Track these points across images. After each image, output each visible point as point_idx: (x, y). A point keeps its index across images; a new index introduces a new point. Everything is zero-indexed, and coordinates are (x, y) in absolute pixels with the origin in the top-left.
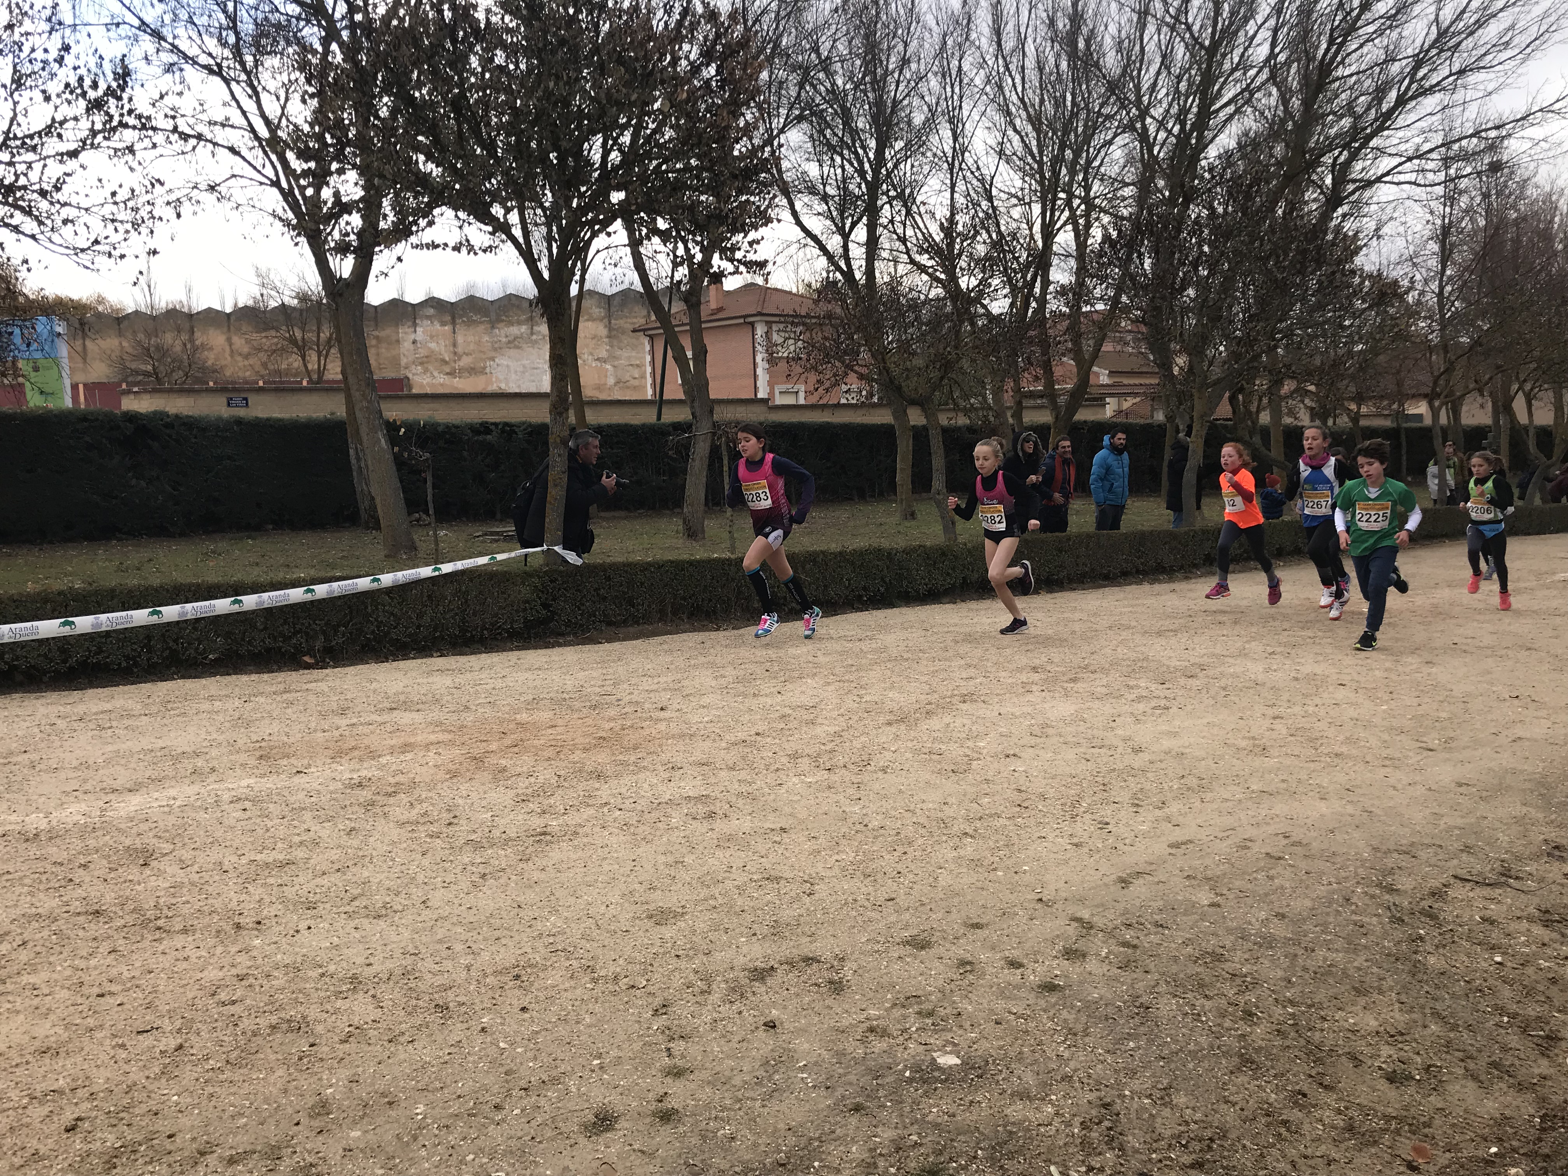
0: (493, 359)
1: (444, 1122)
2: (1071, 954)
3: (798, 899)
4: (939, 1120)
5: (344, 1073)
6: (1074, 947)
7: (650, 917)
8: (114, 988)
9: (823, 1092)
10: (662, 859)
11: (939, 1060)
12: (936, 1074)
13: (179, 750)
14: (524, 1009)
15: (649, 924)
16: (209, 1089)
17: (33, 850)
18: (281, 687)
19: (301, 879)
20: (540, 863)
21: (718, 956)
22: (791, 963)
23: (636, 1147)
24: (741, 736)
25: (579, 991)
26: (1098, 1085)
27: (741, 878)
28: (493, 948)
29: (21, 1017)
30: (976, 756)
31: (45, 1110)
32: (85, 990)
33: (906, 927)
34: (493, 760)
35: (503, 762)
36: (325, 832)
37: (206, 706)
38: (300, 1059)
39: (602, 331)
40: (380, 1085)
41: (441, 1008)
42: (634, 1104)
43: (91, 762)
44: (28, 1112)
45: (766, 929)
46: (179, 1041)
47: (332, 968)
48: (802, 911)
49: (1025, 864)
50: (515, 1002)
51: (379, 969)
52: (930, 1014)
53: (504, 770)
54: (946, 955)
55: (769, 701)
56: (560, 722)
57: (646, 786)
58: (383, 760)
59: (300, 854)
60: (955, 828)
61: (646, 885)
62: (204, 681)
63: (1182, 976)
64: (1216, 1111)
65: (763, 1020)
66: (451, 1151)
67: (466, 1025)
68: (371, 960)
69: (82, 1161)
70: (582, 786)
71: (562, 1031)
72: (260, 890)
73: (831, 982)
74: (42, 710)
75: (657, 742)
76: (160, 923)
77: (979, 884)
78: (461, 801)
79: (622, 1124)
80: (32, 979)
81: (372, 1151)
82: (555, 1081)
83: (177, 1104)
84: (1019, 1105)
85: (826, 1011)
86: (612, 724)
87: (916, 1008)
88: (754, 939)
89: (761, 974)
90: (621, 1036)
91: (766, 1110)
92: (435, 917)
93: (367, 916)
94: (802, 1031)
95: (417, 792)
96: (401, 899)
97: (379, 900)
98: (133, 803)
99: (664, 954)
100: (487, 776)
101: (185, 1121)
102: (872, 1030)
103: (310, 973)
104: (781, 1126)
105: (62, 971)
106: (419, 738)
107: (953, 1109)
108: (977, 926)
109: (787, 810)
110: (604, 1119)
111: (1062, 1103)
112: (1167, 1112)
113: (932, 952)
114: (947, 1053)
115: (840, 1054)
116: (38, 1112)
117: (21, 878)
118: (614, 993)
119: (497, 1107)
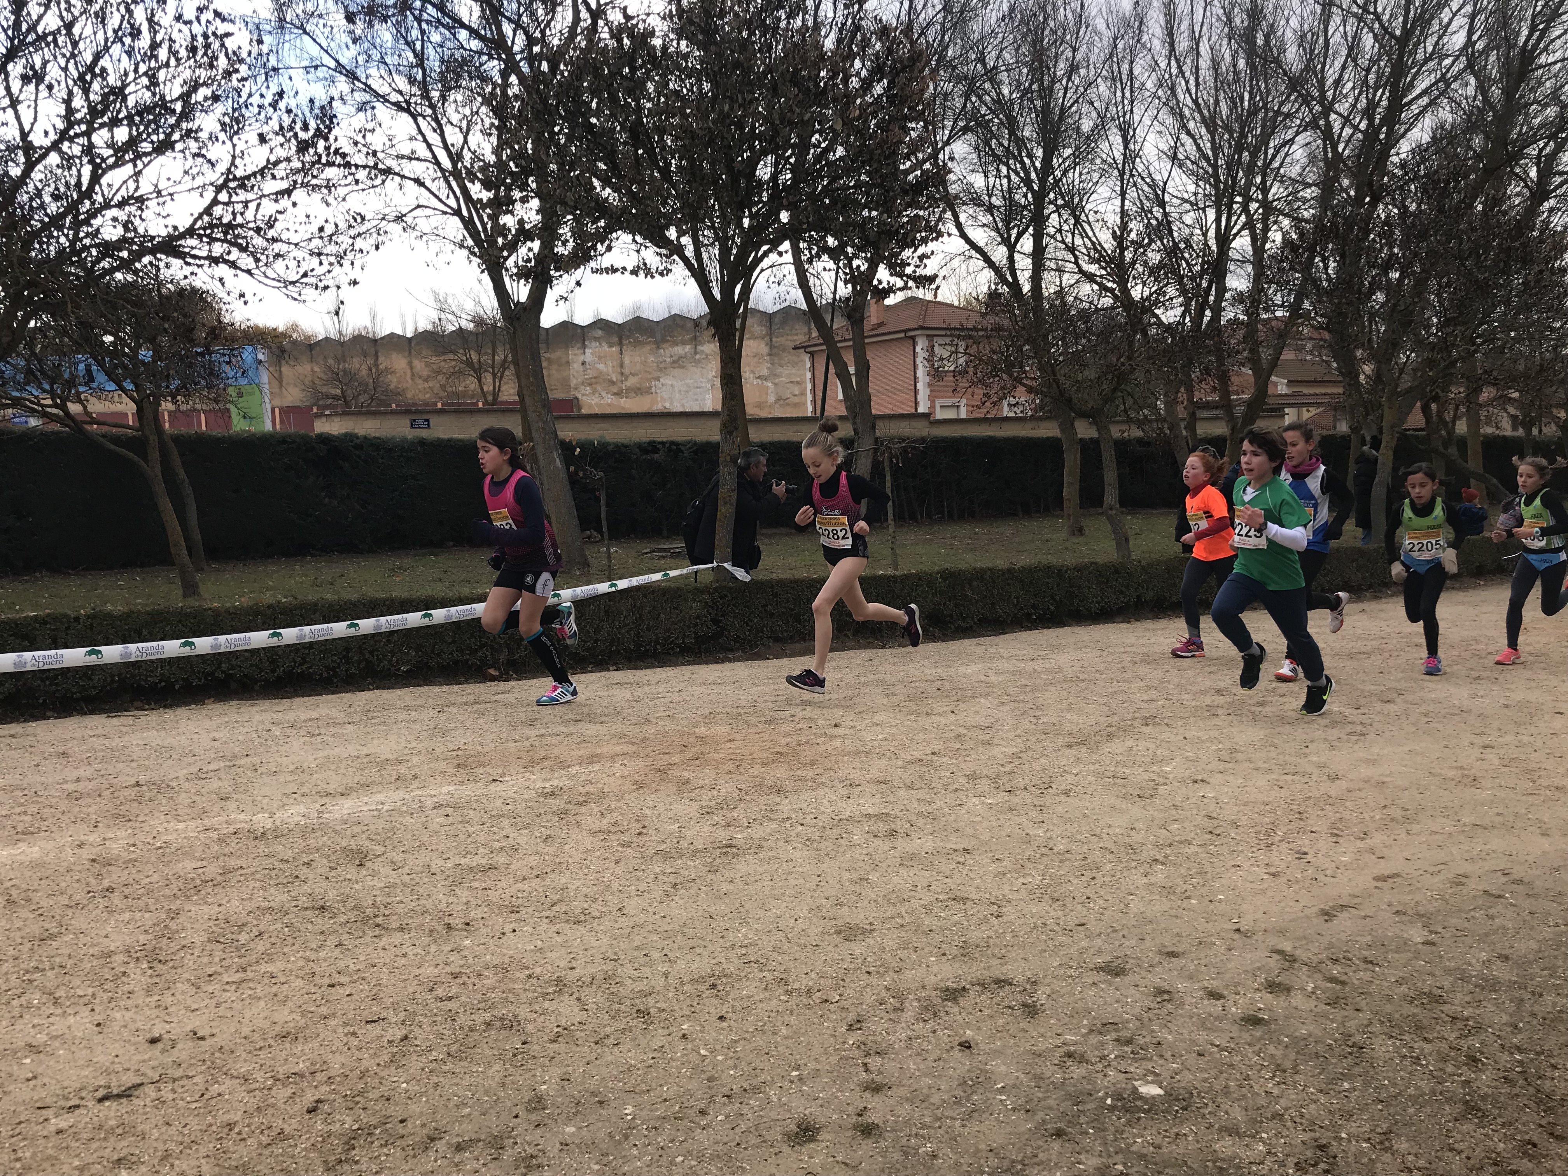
0: (658, 379)
1: (652, 1123)
2: (1273, 987)
3: (985, 921)
4: (1145, 1151)
5: (555, 1072)
6: (1277, 980)
7: (839, 932)
8: (344, 979)
9: (1022, 1115)
10: (846, 875)
11: (1141, 1090)
12: (1139, 1103)
13: (383, 757)
14: (721, 1018)
15: (839, 939)
16: (435, 1079)
17: (262, 848)
18: (471, 698)
19: (503, 883)
20: (729, 874)
21: (909, 974)
22: (982, 985)
23: (840, 1158)
24: (917, 755)
25: (774, 1002)
26: (1312, 1126)
27: (927, 898)
28: (689, 957)
29: (262, 1003)
30: (1162, 780)
31: (289, 1091)
32: (317, 979)
33: (1099, 952)
34: (675, 772)
35: (686, 774)
36: (522, 839)
37: (403, 715)
38: (515, 1055)
39: (764, 349)
40: (591, 1085)
41: (644, 1013)
42: (835, 1117)
43: (305, 765)
44: (273, 1093)
45: (955, 951)
46: (404, 1032)
47: (538, 970)
48: (991, 933)
49: (1221, 893)
50: (712, 1010)
51: (582, 972)
52: (1129, 1042)
53: (687, 782)
54: (1142, 983)
55: (943, 720)
56: (737, 736)
57: (825, 802)
58: (573, 770)
59: (501, 859)
60: (1144, 855)
61: (832, 901)
62: (399, 692)
63: (1397, 1016)
64: (1440, 1159)
65: (957, 1040)
66: (660, 1152)
67: (666, 1032)
68: (574, 964)
69: (323, 1141)
70: (763, 800)
71: (759, 1041)
72: (466, 893)
73: (1025, 1005)
74: (258, 717)
75: (833, 758)
76: (379, 920)
77: (1173, 912)
78: (648, 812)
79: (823, 1136)
80: (271, 968)
81: (588, 1147)
82: (756, 1089)
83: (407, 1091)
84: (1228, 1141)
85: (1021, 1034)
86: (788, 740)
87: (1114, 1035)
88: (944, 959)
89: (953, 994)
90: (817, 1050)
91: (967, 1130)
92: (631, 924)
93: (567, 921)
94: (997, 1053)
95: (606, 802)
96: (598, 905)
97: (578, 905)
98: (345, 807)
99: (856, 969)
100: (672, 788)
101: (414, 1108)
102: (1069, 1055)
103: (518, 975)
104: (982, 1146)
105: (295, 961)
106: (605, 750)
107: (1158, 1140)
108: (1173, 954)
109: (970, 831)
110: (807, 1130)
111: (1274, 1141)
112: (1387, 1157)
113: (1128, 979)
114: (1148, 1082)
115: (1039, 1078)
116: (282, 1093)
117: (253, 874)
118: (808, 1007)
119: (703, 1112)
